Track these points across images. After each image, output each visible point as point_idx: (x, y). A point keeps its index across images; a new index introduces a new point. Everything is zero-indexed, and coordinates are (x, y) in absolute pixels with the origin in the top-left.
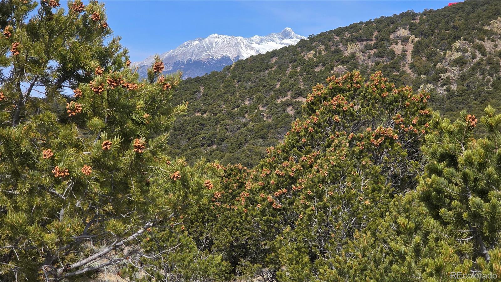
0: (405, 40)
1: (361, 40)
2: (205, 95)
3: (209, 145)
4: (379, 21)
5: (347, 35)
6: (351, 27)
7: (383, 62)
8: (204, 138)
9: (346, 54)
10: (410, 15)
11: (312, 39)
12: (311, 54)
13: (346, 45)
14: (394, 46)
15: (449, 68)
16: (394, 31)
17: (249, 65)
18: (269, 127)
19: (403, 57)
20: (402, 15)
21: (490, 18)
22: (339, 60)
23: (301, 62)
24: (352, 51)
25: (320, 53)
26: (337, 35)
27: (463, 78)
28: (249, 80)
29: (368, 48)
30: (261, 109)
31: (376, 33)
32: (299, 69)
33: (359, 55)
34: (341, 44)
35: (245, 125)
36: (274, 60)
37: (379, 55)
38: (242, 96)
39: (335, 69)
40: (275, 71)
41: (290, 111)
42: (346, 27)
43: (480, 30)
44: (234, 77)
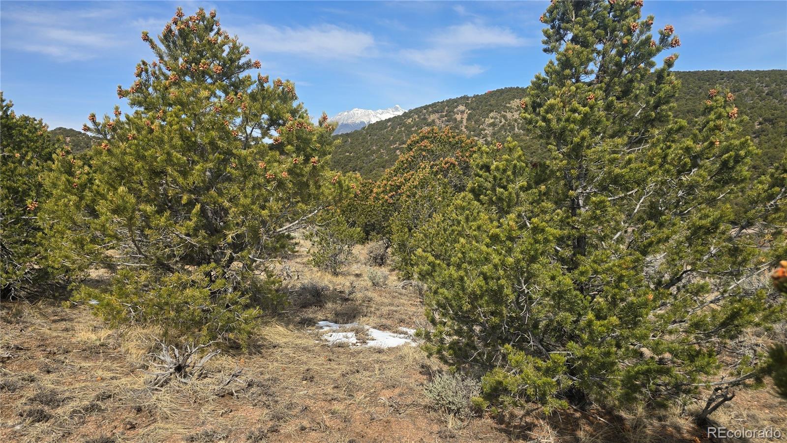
0: (462, 112)
1: (438, 112)
2: (351, 143)
4: (448, 101)
5: (430, 109)
6: (433, 104)
7: (450, 124)
8: (351, 167)
9: (429, 120)
10: (466, 98)
11: (411, 112)
12: (410, 121)
13: (429, 115)
14: (456, 115)
15: (487, 128)
16: (456, 107)
17: (375, 126)
18: (386, 161)
19: (461, 122)
20: (461, 98)
21: (510, 100)
22: (426, 124)
23: (405, 125)
24: (433, 118)
25: (415, 120)
26: (425, 109)
27: (494, 134)
28: (376, 135)
29: (442, 117)
30: (382, 151)
31: (446, 108)
32: (403, 129)
33: (437, 120)
34: (427, 114)
35: (373, 160)
36: (389, 124)
37: (448, 121)
38: (372, 144)
40: (390, 130)
41: (398, 152)
42: (430, 105)
43: (505, 106)
44: (367, 133)
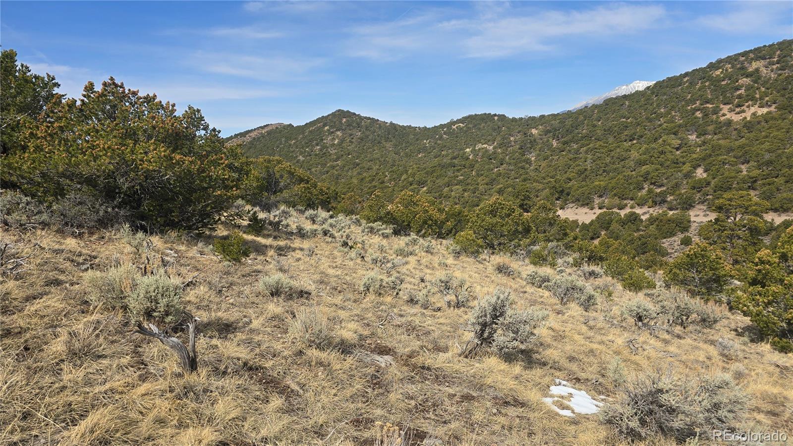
1: (764, 58)
2: (630, 106)
3: (631, 140)
5: (752, 55)
6: (756, 49)
7: (785, 73)
9: (751, 70)
11: (720, 61)
12: (718, 72)
13: (750, 63)
18: (680, 126)
22: (744, 74)
23: (710, 79)
24: (756, 67)
25: (727, 70)
26: (743, 57)
28: (665, 94)
29: (771, 64)
30: (673, 114)
31: (779, 52)
32: (707, 84)
33: (763, 69)
34: (746, 62)
35: (660, 125)
36: (686, 79)
37: (782, 69)
38: (658, 106)
39: (740, 81)
40: (687, 87)
41: (698, 114)
42: (751, 50)
44: (653, 93)
